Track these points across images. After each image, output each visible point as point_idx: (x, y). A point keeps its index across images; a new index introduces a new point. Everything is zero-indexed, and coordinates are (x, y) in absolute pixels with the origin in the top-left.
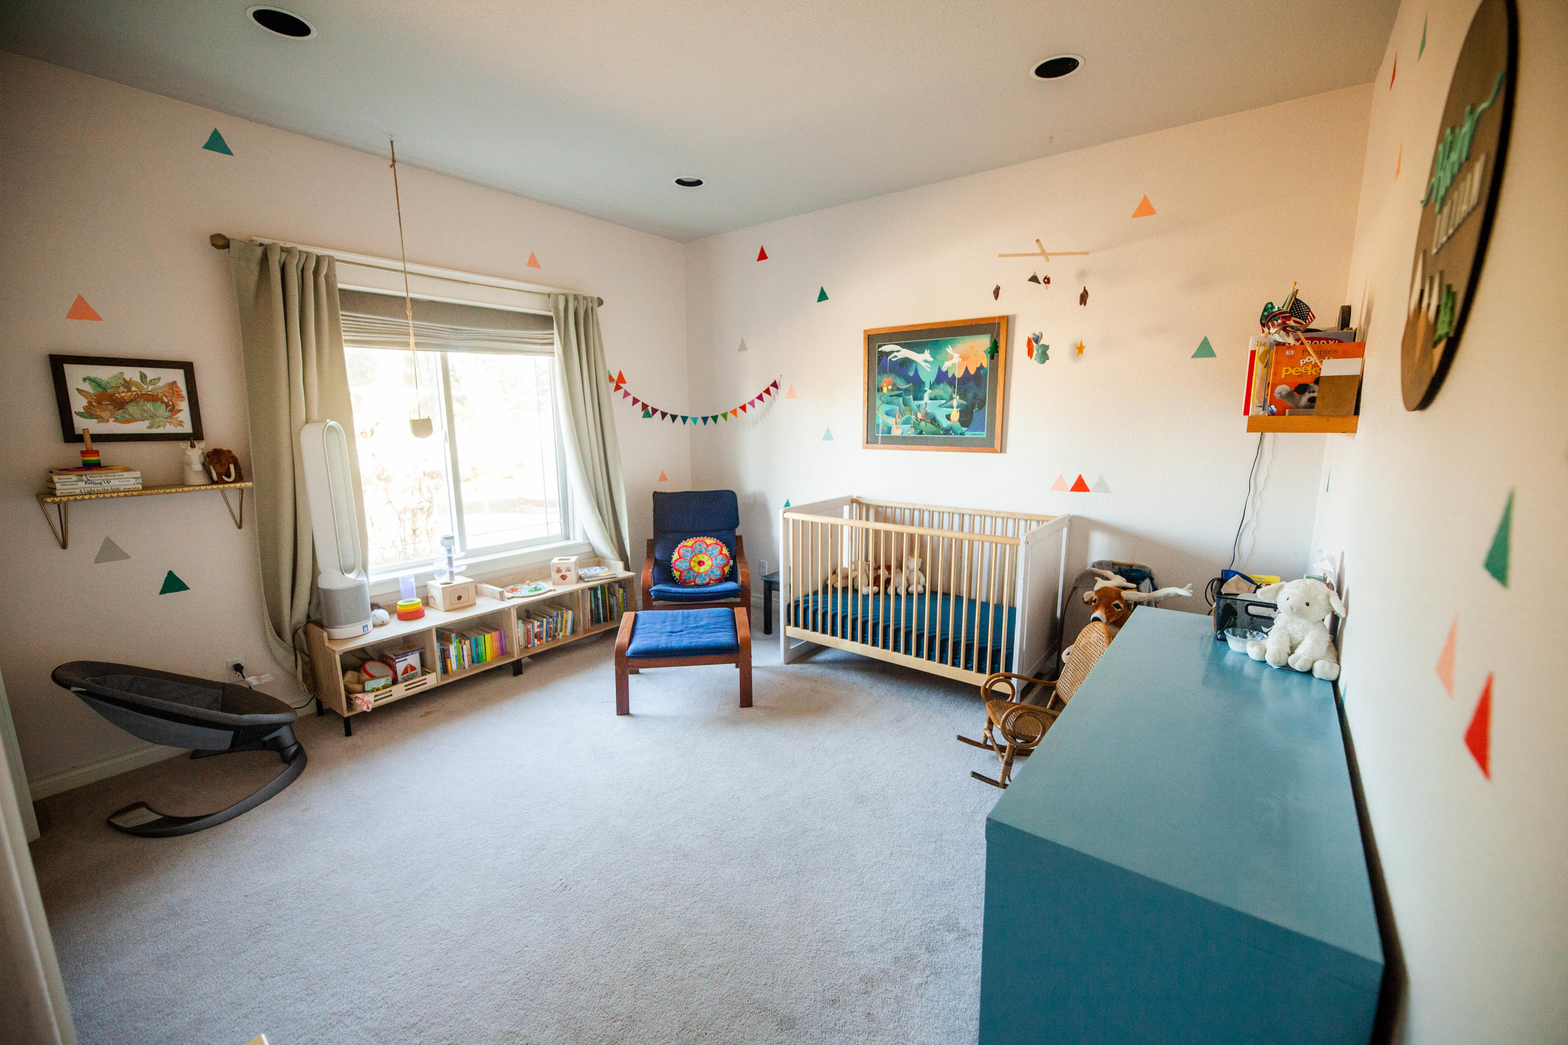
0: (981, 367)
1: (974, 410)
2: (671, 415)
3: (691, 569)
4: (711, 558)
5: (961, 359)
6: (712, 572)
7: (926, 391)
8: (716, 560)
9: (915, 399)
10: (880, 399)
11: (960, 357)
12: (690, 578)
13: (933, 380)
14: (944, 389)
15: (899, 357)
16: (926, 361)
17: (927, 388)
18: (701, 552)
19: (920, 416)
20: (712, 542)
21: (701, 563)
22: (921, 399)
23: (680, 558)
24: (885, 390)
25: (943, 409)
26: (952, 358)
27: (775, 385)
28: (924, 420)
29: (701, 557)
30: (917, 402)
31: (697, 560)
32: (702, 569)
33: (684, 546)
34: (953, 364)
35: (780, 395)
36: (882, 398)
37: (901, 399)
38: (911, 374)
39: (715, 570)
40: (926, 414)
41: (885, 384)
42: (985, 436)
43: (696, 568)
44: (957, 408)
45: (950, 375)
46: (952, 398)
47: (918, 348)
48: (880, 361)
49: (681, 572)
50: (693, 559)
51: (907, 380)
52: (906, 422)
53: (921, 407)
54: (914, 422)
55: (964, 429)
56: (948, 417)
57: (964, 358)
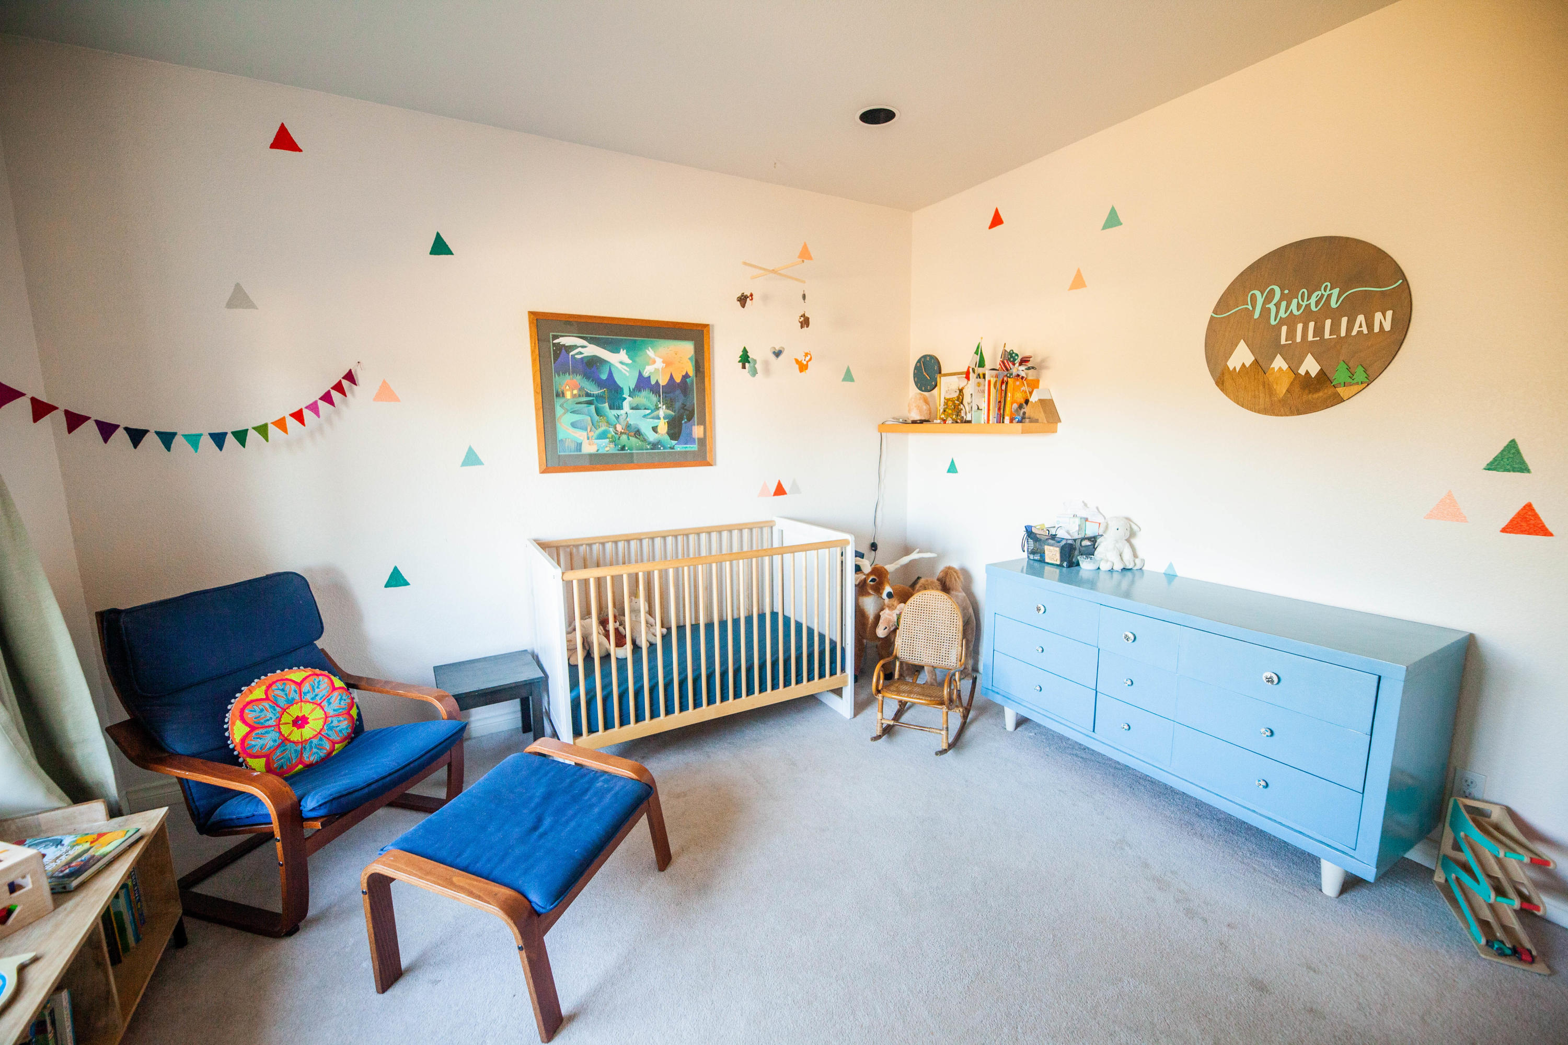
0: (686, 376)
1: (683, 422)
2: (126, 429)
3: (285, 740)
4: (319, 705)
5: (664, 365)
6: (331, 728)
7: (625, 399)
8: (330, 703)
9: (610, 408)
10: (562, 406)
11: (663, 362)
12: (290, 759)
13: (633, 386)
14: (646, 398)
15: (585, 355)
16: (622, 363)
17: (626, 395)
18: (291, 703)
19: (619, 428)
20: (304, 674)
21: (300, 722)
22: (620, 408)
23: (253, 728)
24: (568, 395)
25: (648, 420)
26: (654, 362)
27: (350, 377)
28: (625, 434)
29: (295, 711)
30: (615, 412)
31: (290, 720)
32: (307, 732)
33: (252, 701)
34: (655, 369)
35: (359, 395)
36: (565, 405)
37: (593, 407)
38: (604, 376)
39: (335, 723)
40: (628, 426)
41: (567, 387)
42: (696, 449)
43: (296, 735)
44: (664, 418)
45: (653, 382)
46: (657, 408)
47: (613, 347)
48: (557, 356)
49: (267, 756)
50: (283, 721)
51: (600, 383)
52: (602, 436)
53: (621, 417)
54: (612, 436)
55: (674, 442)
56: (655, 429)
57: (668, 363)
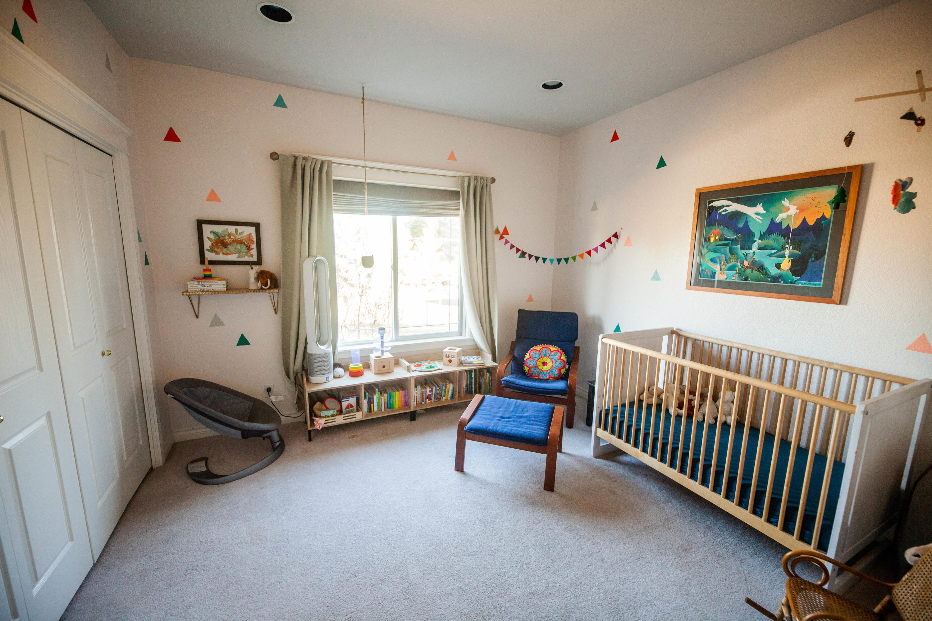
0: (823, 217)
1: (810, 260)
2: (535, 256)
3: (537, 366)
4: (553, 362)
5: (798, 211)
6: (552, 371)
7: (756, 241)
8: (556, 363)
9: (742, 248)
10: (707, 247)
11: (797, 209)
12: (535, 373)
13: (764, 230)
14: (775, 240)
15: (729, 211)
16: (757, 214)
17: (756, 238)
18: (545, 356)
19: (746, 263)
20: (555, 349)
21: (544, 364)
22: (750, 248)
23: (530, 358)
24: (712, 240)
25: (772, 258)
26: (788, 209)
27: (616, 236)
28: (750, 268)
29: (545, 359)
30: (744, 252)
31: (542, 361)
32: (545, 368)
33: (535, 350)
34: (788, 215)
35: (621, 243)
36: (709, 247)
37: (728, 247)
38: (741, 225)
39: (554, 371)
40: (754, 262)
41: (712, 235)
42: (821, 286)
43: (541, 367)
44: (789, 257)
45: (784, 227)
46: (783, 248)
47: (751, 203)
48: (709, 214)
49: (530, 368)
50: (539, 360)
51: (736, 231)
52: (731, 269)
53: (748, 256)
54: (739, 269)
55: (796, 278)
56: (778, 266)
57: (801, 210)
